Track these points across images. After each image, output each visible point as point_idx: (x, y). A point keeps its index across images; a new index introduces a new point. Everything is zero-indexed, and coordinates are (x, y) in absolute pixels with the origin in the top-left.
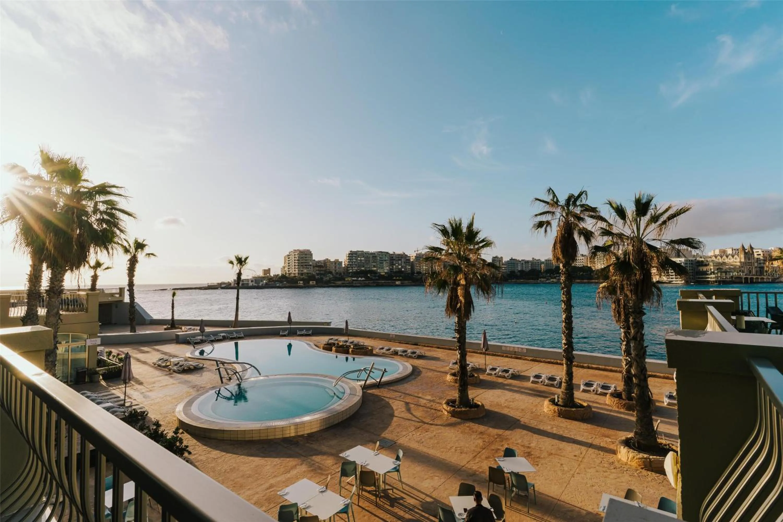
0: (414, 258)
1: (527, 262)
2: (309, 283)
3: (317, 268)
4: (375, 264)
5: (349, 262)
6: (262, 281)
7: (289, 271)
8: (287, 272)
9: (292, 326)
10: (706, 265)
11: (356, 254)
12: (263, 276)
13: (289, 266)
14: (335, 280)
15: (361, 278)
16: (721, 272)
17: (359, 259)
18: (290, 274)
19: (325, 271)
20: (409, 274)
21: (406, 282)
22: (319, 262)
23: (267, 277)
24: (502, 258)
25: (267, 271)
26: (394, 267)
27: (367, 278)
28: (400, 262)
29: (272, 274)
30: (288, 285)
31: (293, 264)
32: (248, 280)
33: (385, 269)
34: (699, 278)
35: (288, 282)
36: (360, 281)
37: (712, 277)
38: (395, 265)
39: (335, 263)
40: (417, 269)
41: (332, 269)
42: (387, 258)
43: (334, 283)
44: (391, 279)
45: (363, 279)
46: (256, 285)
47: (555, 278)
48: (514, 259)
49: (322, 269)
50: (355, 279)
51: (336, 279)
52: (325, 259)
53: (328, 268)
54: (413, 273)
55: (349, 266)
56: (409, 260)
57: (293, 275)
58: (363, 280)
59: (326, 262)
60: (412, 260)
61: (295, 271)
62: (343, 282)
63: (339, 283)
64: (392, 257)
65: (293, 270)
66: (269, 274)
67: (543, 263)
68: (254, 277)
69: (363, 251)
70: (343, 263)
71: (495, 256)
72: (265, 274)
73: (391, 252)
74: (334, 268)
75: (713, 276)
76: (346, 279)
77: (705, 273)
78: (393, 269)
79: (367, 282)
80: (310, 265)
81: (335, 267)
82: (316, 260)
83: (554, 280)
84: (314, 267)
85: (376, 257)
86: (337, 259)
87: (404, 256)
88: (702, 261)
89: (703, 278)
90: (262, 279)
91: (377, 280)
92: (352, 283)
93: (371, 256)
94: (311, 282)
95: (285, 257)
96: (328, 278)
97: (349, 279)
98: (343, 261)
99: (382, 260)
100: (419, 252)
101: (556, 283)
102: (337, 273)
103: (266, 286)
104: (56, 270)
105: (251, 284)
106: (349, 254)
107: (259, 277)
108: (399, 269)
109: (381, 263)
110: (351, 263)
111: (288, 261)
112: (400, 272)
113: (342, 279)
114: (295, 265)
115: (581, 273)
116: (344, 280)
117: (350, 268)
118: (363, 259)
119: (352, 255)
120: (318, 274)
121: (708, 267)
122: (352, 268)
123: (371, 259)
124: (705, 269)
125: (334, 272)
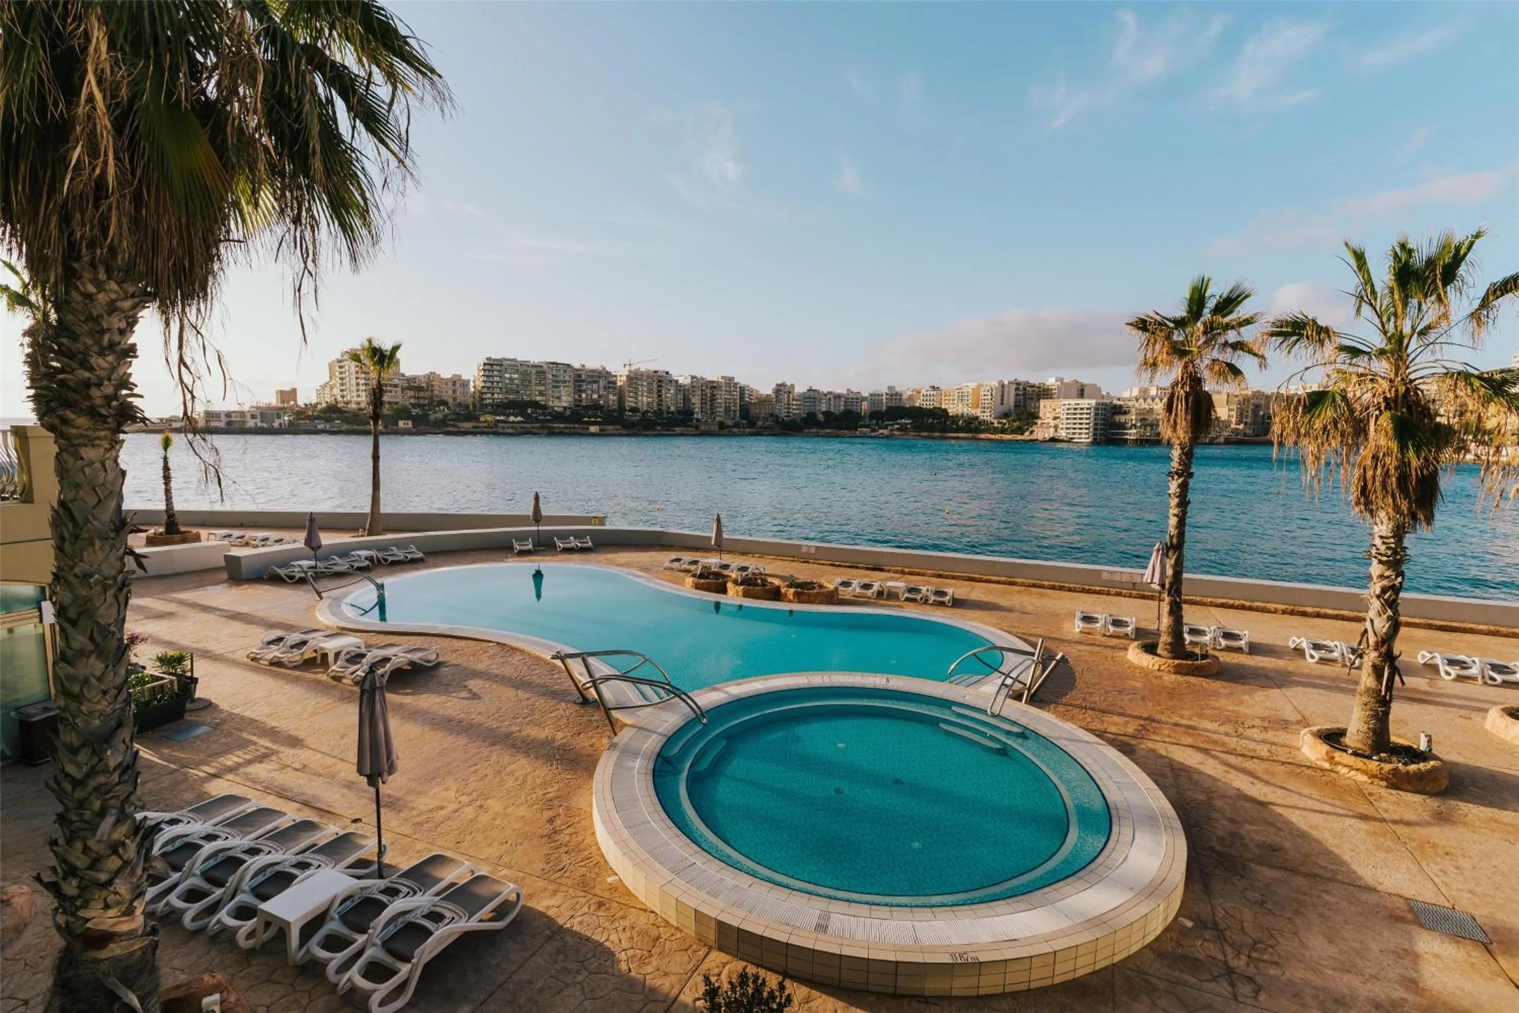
0: (624, 378)
1: (838, 397)
2: (397, 425)
3: (412, 393)
4: (542, 388)
5: (485, 382)
6: (279, 417)
7: (343, 397)
8: (339, 399)
9: (536, 528)
10: (1125, 413)
11: (501, 365)
12: (280, 405)
13: (342, 385)
14: (458, 420)
15: (516, 416)
16: (1145, 426)
17: (507, 376)
18: (347, 403)
19: (431, 398)
20: (614, 411)
21: (611, 427)
22: (414, 378)
23: (291, 408)
24: (793, 386)
25: (288, 395)
26: (584, 396)
27: (528, 417)
28: (595, 386)
29: (301, 402)
30: (344, 427)
31: (354, 382)
32: (242, 414)
33: (563, 400)
34: (1113, 434)
35: (345, 420)
36: (513, 422)
37: (1132, 434)
38: (584, 391)
39: (454, 383)
40: (630, 402)
41: (448, 396)
42: (567, 378)
43: (453, 426)
44: (580, 421)
45: (519, 419)
46: (265, 425)
47: (886, 427)
48: (815, 391)
49: (422, 394)
50: (502, 418)
51: (459, 418)
52: (427, 372)
53: (436, 392)
54: (622, 408)
55: (485, 390)
56: (615, 383)
57: (354, 406)
58: (518, 422)
59: (431, 378)
60: (619, 384)
61: (358, 396)
62: (475, 424)
63: (467, 425)
64: (580, 376)
65: (355, 394)
66: (295, 400)
67: (865, 399)
68: (258, 408)
69: (515, 360)
70: (472, 384)
71: (780, 382)
72: (283, 402)
73: (576, 365)
74: (450, 393)
75: (1133, 431)
76: (482, 419)
77: (1122, 426)
78: (580, 401)
79: (528, 425)
80: (396, 386)
81: (454, 391)
82: (407, 374)
83: (885, 432)
84: (403, 389)
85: (544, 372)
86: (458, 373)
87: (604, 373)
88: (1121, 406)
89: (1118, 434)
90: (279, 412)
91: (549, 421)
92: (496, 426)
93: (534, 372)
94: (401, 424)
95: (331, 366)
96: (440, 416)
97: (489, 418)
98: (472, 379)
99: (557, 382)
100: (633, 368)
101: (887, 437)
102: (460, 405)
103: (292, 429)
104: (91, 289)
105: (251, 423)
106: (485, 364)
107: (269, 408)
108: (593, 400)
109: (554, 387)
110: (489, 384)
111: (341, 373)
112: (595, 406)
113: (470, 417)
114: (358, 384)
115: (930, 420)
116: (477, 419)
117: (489, 395)
118: (516, 376)
119: (492, 367)
120: (414, 406)
121: (1128, 417)
122: (493, 394)
123: (533, 377)
124: (1122, 418)
125: (450, 401)
